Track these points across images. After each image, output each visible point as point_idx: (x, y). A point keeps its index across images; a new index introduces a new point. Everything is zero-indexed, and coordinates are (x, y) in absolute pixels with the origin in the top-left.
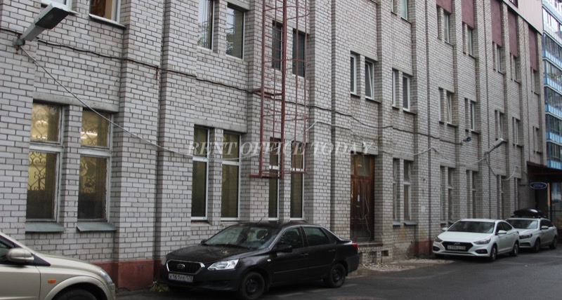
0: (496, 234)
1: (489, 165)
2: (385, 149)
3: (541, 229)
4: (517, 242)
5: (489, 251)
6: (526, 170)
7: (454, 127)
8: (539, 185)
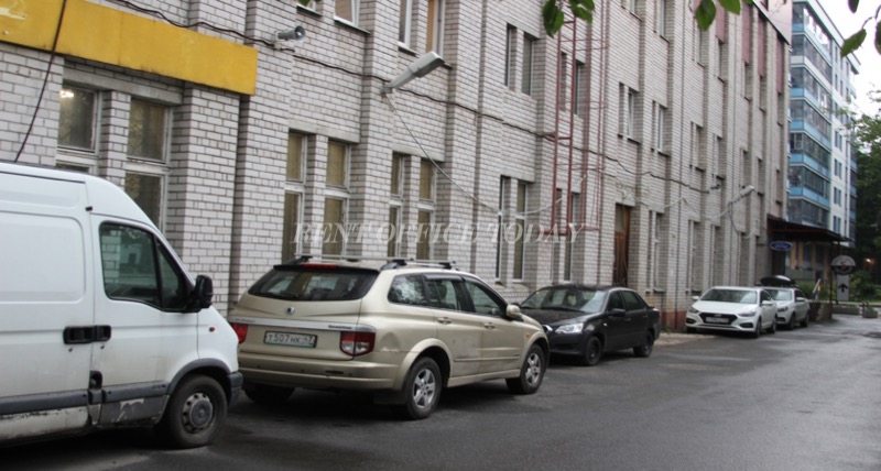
0: (761, 305)
1: (731, 217)
2: (643, 200)
3: (796, 301)
4: (776, 316)
5: (755, 325)
6: (765, 226)
7: (701, 171)
8: (780, 245)
